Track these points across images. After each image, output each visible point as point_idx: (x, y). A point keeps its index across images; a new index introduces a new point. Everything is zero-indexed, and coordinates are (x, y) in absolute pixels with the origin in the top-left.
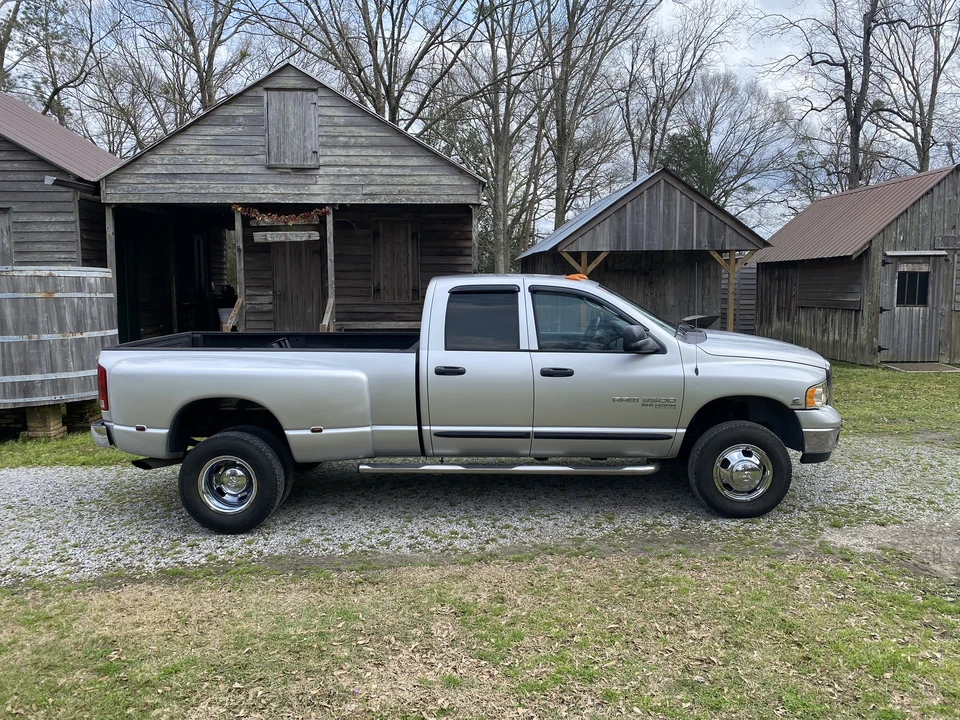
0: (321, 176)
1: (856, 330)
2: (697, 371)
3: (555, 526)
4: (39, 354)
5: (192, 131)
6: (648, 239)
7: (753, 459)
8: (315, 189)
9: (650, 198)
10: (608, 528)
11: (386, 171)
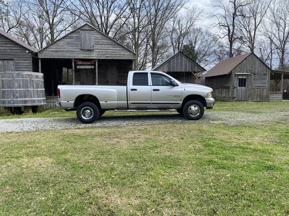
0: (95, 52)
1: (229, 93)
2: (185, 90)
3: (156, 122)
4: (28, 93)
5: (62, 40)
6: (176, 69)
7: (196, 108)
8: (93, 55)
9: (177, 59)
10: (166, 122)
11: (111, 51)
